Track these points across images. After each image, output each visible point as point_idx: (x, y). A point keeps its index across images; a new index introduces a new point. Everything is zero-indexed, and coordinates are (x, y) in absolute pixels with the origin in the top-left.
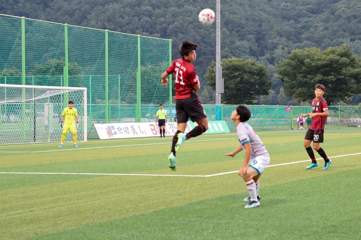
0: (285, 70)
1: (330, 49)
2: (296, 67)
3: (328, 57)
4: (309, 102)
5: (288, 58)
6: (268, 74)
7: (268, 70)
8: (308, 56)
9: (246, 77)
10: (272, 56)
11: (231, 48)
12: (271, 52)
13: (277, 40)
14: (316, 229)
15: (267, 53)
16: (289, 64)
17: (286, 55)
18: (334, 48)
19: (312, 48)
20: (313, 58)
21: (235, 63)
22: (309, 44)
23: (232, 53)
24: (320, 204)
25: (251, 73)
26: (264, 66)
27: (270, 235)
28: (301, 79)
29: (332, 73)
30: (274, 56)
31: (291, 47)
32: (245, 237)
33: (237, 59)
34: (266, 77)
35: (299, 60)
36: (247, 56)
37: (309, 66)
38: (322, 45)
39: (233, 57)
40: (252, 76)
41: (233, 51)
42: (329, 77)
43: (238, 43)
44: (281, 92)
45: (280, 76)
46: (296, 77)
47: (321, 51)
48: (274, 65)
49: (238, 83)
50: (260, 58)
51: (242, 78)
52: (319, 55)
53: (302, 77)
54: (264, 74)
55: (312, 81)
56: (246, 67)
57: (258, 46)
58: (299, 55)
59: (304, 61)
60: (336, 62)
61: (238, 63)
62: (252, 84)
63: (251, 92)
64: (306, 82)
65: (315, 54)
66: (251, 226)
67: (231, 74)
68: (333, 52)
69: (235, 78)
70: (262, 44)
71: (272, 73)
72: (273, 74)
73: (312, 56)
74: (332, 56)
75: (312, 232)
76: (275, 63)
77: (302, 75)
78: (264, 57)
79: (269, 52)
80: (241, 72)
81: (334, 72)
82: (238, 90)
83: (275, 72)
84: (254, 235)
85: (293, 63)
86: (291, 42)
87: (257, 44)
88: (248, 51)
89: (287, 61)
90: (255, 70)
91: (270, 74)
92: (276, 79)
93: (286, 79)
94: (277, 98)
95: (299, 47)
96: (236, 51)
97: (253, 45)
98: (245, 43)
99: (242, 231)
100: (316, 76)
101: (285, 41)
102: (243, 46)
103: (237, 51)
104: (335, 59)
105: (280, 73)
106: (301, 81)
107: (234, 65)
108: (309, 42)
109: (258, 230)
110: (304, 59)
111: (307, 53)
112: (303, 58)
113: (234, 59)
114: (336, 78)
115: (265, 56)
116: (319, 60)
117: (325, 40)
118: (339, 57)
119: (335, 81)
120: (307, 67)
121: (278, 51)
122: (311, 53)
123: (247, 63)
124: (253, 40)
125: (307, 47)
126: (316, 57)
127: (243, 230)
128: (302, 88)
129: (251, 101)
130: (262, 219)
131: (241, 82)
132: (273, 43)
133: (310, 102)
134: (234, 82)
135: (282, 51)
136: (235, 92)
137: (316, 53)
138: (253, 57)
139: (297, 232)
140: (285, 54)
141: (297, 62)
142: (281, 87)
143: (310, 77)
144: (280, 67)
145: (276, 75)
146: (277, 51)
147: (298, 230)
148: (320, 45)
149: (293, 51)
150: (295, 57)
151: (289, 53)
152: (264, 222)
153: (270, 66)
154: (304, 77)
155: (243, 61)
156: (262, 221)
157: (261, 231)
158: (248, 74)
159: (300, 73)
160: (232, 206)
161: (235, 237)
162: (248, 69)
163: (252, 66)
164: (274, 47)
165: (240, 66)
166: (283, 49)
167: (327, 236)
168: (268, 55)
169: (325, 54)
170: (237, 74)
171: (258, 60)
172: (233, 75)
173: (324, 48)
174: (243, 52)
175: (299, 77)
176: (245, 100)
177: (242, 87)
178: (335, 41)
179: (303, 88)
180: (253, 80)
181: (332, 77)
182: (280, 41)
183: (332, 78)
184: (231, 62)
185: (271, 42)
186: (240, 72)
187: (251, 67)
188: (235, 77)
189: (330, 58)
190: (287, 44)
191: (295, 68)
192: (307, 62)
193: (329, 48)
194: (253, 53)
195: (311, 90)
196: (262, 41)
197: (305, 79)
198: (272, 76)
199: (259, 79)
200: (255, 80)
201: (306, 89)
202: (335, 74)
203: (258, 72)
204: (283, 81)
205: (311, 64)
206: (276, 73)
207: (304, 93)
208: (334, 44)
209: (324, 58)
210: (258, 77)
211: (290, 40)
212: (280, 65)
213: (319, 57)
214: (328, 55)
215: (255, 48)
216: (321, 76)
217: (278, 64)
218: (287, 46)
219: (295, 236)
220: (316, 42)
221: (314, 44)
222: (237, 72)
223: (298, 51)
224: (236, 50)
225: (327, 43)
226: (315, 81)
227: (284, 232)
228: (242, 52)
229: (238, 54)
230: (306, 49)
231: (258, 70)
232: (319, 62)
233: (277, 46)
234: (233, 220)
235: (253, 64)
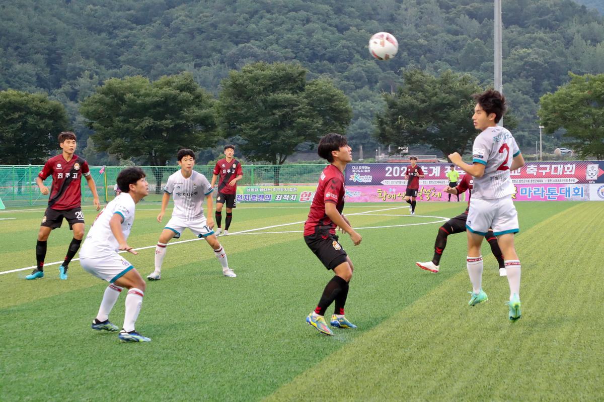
0: (95, 111)
1: (163, 79)
2: (112, 106)
3: (161, 92)
4: (132, 160)
5: (98, 92)
6: (68, 116)
7: (67, 110)
8: (130, 90)
9: (31, 120)
10: (73, 89)
11: (6, 75)
12: (72, 81)
13: (80, 64)
14: (138, 354)
15: (65, 83)
16: (101, 102)
17: (96, 87)
18: (170, 77)
19: (136, 77)
20: (138, 92)
21: (13, 98)
22: (132, 71)
23: (8, 82)
24: (145, 317)
25: (40, 115)
26: (60, 104)
27: (65, 369)
28: (120, 124)
29: (168, 116)
30: (77, 88)
31: (103, 74)
32: (23, 374)
33: (15, 92)
34: (65, 122)
35: (116, 96)
36: (33, 88)
37: (132, 104)
38: (153, 72)
39: (10, 88)
40: (41, 119)
41: (10, 79)
42: (164, 122)
43: (18, 67)
44: (88, 145)
45: (87, 120)
46: (112, 121)
47: (151, 82)
48: (77, 102)
49: (19, 130)
50: (55, 91)
51: (25, 123)
52: (147, 87)
53: (122, 121)
54: (61, 117)
55: (137, 128)
56: (31, 105)
57: (51, 72)
58: (116, 88)
59: (125, 96)
60: (173, 98)
61: (18, 99)
62: (43, 133)
63: (39, 145)
64: (128, 129)
65: (141, 87)
66: (34, 357)
67: (7, 116)
68: (168, 84)
69: (14, 123)
70: (58, 69)
71: (75, 115)
72: (76, 117)
73: (136, 90)
74: (166, 90)
75: (131, 359)
76: (78, 100)
77: (122, 118)
78: (61, 90)
79: (68, 82)
80: (23, 114)
81: (170, 115)
82: (20, 141)
83: (78, 113)
84: (40, 369)
85: (107, 99)
86: (103, 67)
87: (49, 69)
88: (34, 79)
89: (98, 96)
90: (46, 110)
91: (71, 117)
92: (81, 125)
93: (96, 124)
94: (82, 154)
95: (116, 75)
96: (13, 80)
97: (43, 70)
98: (29, 67)
99: (19, 364)
100: (143, 121)
101: (95, 66)
102: (26, 72)
103: (17, 79)
104: (171, 95)
105: (87, 115)
106: (119, 128)
107: (12, 101)
108: (132, 68)
109: (45, 361)
110: (124, 94)
111: (128, 84)
112: (122, 92)
113: (11, 91)
114: (173, 123)
115: (62, 88)
116: (147, 95)
117: (156, 66)
118: (178, 91)
119: (172, 128)
120: (129, 106)
121: (83, 81)
122: (135, 85)
123: (33, 100)
124: (43, 63)
125: (128, 74)
126: (143, 91)
127: (21, 363)
128: (122, 138)
129: (40, 158)
130: (53, 344)
131: (23, 128)
132: (74, 68)
133: (135, 160)
134: (12, 128)
135: (90, 80)
136: (14, 145)
137: (143, 84)
138: (42, 89)
139: (108, 361)
140: (94, 86)
141: (113, 98)
142: (88, 138)
143: (134, 121)
144: (85, 106)
145: (81, 118)
146: (81, 80)
147: (109, 359)
148: (149, 72)
149: (107, 81)
150: (110, 91)
151: (101, 84)
152: (56, 348)
153: (71, 104)
154: (125, 121)
155: (27, 95)
156: (54, 346)
157: (50, 363)
158: (35, 117)
159: (118, 115)
160: (5, 325)
161: (7, 375)
162: (35, 109)
163: (42, 103)
164: (77, 74)
165: (21, 104)
166: (91, 77)
167: (155, 365)
168: (66, 87)
169: (157, 86)
170: (16, 115)
171: (50, 94)
172: (10, 117)
173: (156, 77)
174: (26, 82)
175: (117, 122)
176: (30, 157)
177: (25, 136)
178: (171, 66)
179: (124, 138)
180: (42, 126)
181: (168, 121)
182: (85, 65)
183: (167, 123)
184: (6, 96)
185: (71, 66)
186: (20, 112)
187: (39, 104)
188: (12, 121)
189: (163, 92)
190: (96, 70)
191: (110, 107)
192: (129, 99)
193: (162, 77)
194: (41, 83)
195: (135, 142)
196: (57, 65)
197: (126, 125)
198: (75, 120)
199: (53, 124)
200: (47, 126)
201: (129, 139)
202: (173, 117)
203: (51, 114)
204: (92, 128)
205: (135, 101)
206: (81, 115)
207: (124, 146)
208: (170, 72)
209: (156, 93)
210: (52, 121)
211: (103, 64)
212: (86, 103)
213: (148, 91)
214: (161, 88)
215: (46, 75)
216: (152, 121)
217: (83, 101)
218: (97, 73)
219: (104, 369)
220: (143, 68)
221: (140, 71)
222: (16, 113)
223: (114, 81)
224: (14, 78)
225: (160, 69)
226: (142, 127)
227: (87, 363)
228: (24, 81)
229: (17, 85)
230: (127, 78)
231: (51, 110)
232: (147, 99)
233: (81, 73)
234: (6, 348)
235: (42, 101)
